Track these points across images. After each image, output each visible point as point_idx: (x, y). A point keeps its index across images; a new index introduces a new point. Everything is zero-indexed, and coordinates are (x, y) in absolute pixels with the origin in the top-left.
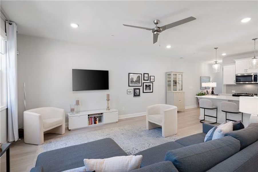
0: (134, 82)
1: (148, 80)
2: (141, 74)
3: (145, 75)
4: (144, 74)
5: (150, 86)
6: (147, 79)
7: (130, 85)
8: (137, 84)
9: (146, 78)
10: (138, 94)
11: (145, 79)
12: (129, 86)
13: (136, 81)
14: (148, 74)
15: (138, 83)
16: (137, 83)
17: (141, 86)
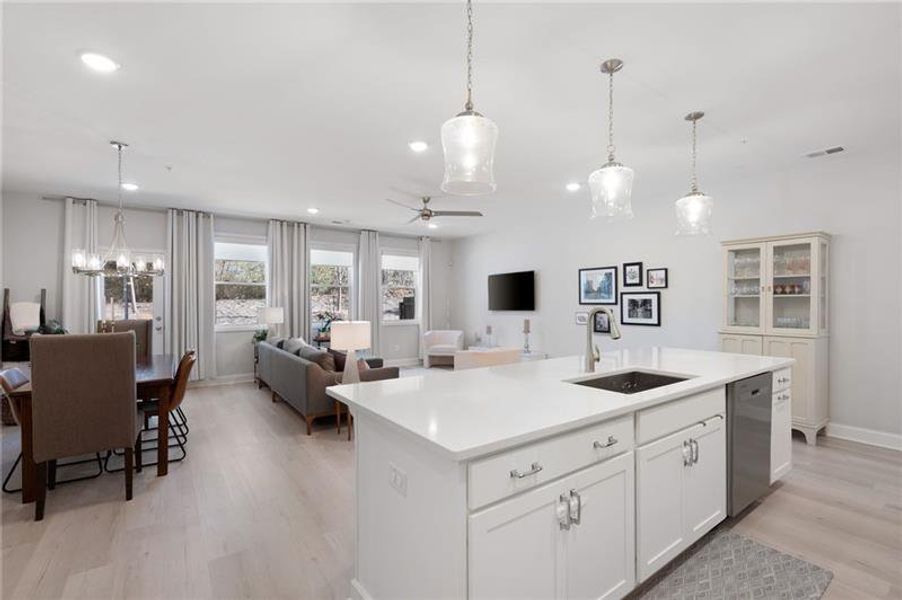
0: (593, 291)
1: (640, 284)
2: (616, 268)
3: (628, 268)
4: (625, 265)
5: (646, 302)
6: (637, 281)
7: (583, 301)
8: (603, 298)
9: (634, 277)
10: (606, 326)
11: (629, 281)
12: (581, 303)
13: (600, 290)
14: (640, 264)
15: (606, 296)
16: (603, 294)
17: (616, 303)
